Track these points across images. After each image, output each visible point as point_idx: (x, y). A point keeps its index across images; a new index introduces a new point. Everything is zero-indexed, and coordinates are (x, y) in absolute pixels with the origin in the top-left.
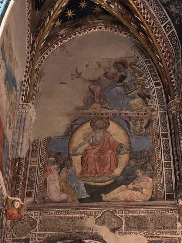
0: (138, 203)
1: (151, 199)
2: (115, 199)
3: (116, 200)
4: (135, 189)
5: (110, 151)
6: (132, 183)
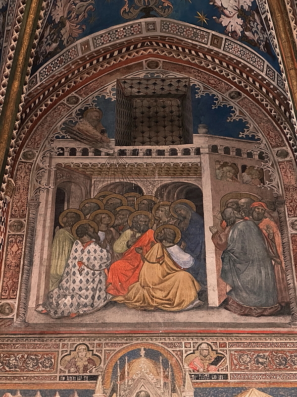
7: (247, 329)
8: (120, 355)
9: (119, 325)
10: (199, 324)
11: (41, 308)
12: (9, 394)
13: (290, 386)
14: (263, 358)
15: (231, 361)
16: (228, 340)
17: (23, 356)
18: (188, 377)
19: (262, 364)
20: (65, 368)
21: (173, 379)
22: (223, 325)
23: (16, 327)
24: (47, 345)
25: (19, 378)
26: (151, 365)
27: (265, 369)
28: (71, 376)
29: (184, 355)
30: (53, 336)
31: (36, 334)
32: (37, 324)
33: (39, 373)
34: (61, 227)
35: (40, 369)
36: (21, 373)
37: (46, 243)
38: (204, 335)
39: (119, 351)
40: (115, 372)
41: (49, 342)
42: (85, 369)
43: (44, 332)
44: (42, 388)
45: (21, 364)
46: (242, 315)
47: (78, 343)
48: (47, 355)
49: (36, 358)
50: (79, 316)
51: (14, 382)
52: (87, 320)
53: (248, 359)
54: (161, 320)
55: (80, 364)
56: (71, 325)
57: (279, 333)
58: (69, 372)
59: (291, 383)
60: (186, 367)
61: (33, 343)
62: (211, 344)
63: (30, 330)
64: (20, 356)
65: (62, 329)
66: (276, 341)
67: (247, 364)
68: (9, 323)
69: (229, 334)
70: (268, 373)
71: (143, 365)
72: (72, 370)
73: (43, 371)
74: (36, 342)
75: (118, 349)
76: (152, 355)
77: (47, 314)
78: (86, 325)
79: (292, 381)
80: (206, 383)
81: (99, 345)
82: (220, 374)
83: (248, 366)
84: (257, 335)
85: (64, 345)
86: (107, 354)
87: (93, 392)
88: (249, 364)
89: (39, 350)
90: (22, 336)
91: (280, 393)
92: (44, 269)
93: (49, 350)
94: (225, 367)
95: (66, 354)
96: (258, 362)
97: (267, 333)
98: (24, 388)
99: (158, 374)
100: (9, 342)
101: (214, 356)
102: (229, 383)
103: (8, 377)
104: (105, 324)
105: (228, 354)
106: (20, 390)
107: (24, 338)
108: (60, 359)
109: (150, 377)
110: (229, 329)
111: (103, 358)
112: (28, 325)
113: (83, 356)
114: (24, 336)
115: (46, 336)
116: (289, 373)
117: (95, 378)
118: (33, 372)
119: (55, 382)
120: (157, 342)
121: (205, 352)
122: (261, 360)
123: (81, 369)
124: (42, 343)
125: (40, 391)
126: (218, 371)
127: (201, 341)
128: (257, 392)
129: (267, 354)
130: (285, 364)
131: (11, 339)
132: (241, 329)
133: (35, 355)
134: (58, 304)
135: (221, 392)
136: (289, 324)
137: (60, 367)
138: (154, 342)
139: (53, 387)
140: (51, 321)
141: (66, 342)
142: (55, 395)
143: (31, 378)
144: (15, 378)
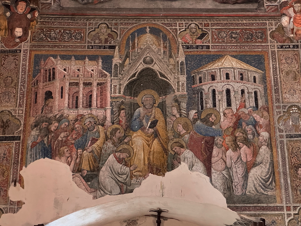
7: (225, 14)
8: (131, 31)
9: (131, 10)
10: (189, 10)
12: (52, 58)
13: (254, 54)
14: (235, 34)
15: (213, 36)
16: (210, 21)
17: (60, 31)
18: (181, 47)
19: (235, 38)
20: (92, 40)
21: (170, 49)
22: (208, 10)
23: (54, 10)
24: (77, 23)
25: (58, 47)
26: (154, 39)
27: (236, 42)
28: (96, 46)
29: (179, 32)
30: (82, 17)
31: (69, 15)
32: (69, 8)
33: (73, 44)
35: (73, 40)
36: (59, 43)
38: (193, 17)
39: (131, 29)
40: (128, 44)
41: (79, 21)
42: (106, 41)
43: (75, 14)
44: (75, 54)
45: (60, 37)
46: (221, 3)
47: (101, 22)
48: (78, 30)
49: (70, 33)
50: (101, 2)
51: (55, 49)
52: (106, 6)
53: (225, 35)
54: (161, 7)
55: (103, 37)
56: (95, 9)
57: (248, 16)
58: (95, 43)
59: (255, 51)
60: (180, 40)
61: (67, 21)
62: (198, 24)
63: (64, 12)
64: (58, 31)
65: (88, 12)
66: (245, 22)
67: (224, 38)
68: (48, 6)
69: (211, 17)
70: (238, 44)
71: (148, 38)
72: (97, 41)
73: (76, 42)
74: (69, 21)
75: (130, 27)
76: (155, 32)
78: (106, 10)
79: (256, 50)
80: (194, 52)
81: (116, 24)
82: (204, 46)
83: (224, 39)
84: (232, 18)
85: (90, 24)
86: (122, 30)
87: (113, 57)
88: (225, 39)
89: (72, 27)
90: (58, 16)
91: (247, 59)
93: (79, 27)
94: (208, 40)
95: (92, 30)
96: (232, 37)
97: (239, 16)
98: (62, 54)
99: (159, 45)
100: (49, 21)
101: (200, 32)
102: (210, 51)
103: (50, 46)
104: (120, 9)
105: (210, 32)
106: (60, 55)
107: (60, 18)
108: (87, 34)
109: (154, 47)
110: (212, 13)
111: (119, 34)
112: (63, 8)
113: (104, 32)
114: (60, 16)
115: (77, 17)
116: (254, 44)
117: (113, 47)
118: (68, 43)
119: (85, 50)
120: (158, 23)
121: (194, 30)
122: (234, 36)
123: (103, 41)
124: (73, 22)
125: (74, 56)
126: (203, 43)
127: (191, 22)
128: (230, 58)
129: (239, 31)
130: (252, 38)
131: (51, 18)
132: (221, 13)
133: (69, 30)
135: (205, 58)
136: (256, 9)
137: (87, 39)
138: (156, 22)
139: (83, 54)
140: (80, 6)
141: (91, 22)
142: (85, 59)
143: (67, 47)
144: (55, 46)
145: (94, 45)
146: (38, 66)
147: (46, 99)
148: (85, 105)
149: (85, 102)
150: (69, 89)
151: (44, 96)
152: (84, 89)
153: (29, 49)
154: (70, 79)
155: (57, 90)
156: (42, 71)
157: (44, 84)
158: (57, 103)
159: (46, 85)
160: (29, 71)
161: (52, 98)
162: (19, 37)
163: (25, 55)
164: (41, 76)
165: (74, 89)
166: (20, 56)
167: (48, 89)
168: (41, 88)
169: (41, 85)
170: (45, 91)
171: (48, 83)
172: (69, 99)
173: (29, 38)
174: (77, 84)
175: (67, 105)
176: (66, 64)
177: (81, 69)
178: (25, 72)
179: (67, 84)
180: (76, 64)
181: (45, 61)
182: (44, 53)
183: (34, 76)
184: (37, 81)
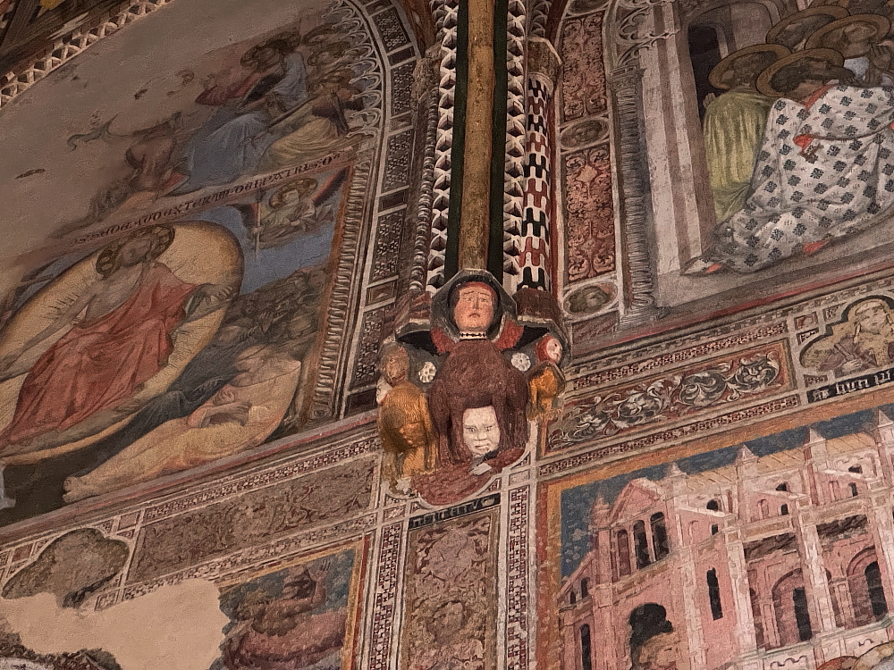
0: (219, 463)
1: (279, 433)
2: (118, 480)
3: (124, 481)
4: (216, 419)
5: (151, 323)
6: (209, 403)
11: (699, 266)
12: (645, 482)
17: (667, 384)
20: (822, 368)
23: (630, 327)
24: (742, 336)
25: (666, 436)
28: (850, 381)
30: (758, 310)
31: (698, 323)
32: (694, 302)
33: (733, 406)
34: (718, 92)
35: (735, 395)
36: (670, 422)
37: (682, 135)
41: (746, 328)
43: (726, 310)
44: (752, 438)
45: (668, 401)
47: (851, 300)
48: (747, 357)
49: (714, 376)
50: (834, 243)
51: (652, 448)
52: (867, 243)
55: (875, 345)
56: (814, 270)
58: (839, 373)
61: (694, 343)
63: (677, 320)
64: (658, 385)
65: (783, 289)
68: (605, 325)
72: (849, 365)
73: (747, 395)
74: (704, 340)
77: (726, 270)
78: (866, 255)
85: (800, 322)
89: (721, 352)
90: (653, 340)
92: (688, 188)
93: (752, 344)
95: (816, 335)
98: (690, 453)
100: (614, 365)
103: (629, 444)
106: (679, 462)
107: (661, 342)
108: (796, 355)
112: (669, 311)
113: (876, 325)
114: (662, 338)
115: (734, 318)
118: (712, 409)
119: (796, 410)
123: (883, 355)
124: (724, 336)
125: (749, 445)
131: (620, 356)
133: (709, 368)
134: (753, 241)
137: (800, 372)
139: (794, 424)
140: (741, 281)
141: (806, 312)
142: (806, 438)
143: (707, 424)
144: (651, 439)
145: (840, 380)
146: (583, 527)
147: (637, 642)
148: (848, 613)
149: (846, 603)
150: (751, 572)
151: (626, 632)
152: (826, 551)
153: (533, 482)
154: (749, 533)
155: (688, 592)
156: (604, 538)
157: (619, 585)
158: (695, 644)
159: (630, 585)
160: (541, 556)
161: (668, 628)
162: (489, 457)
163: (520, 508)
164: (601, 561)
165: (777, 565)
166: (496, 517)
167: (641, 600)
168: (608, 601)
169: (603, 592)
170: (627, 612)
171: (636, 574)
172: (756, 612)
173: (531, 447)
174: (787, 542)
175: (749, 639)
176: (716, 483)
177: (795, 481)
178: (523, 568)
179: (737, 555)
180: (765, 470)
181: (610, 500)
182: (603, 474)
183: (567, 570)
184: (584, 583)
